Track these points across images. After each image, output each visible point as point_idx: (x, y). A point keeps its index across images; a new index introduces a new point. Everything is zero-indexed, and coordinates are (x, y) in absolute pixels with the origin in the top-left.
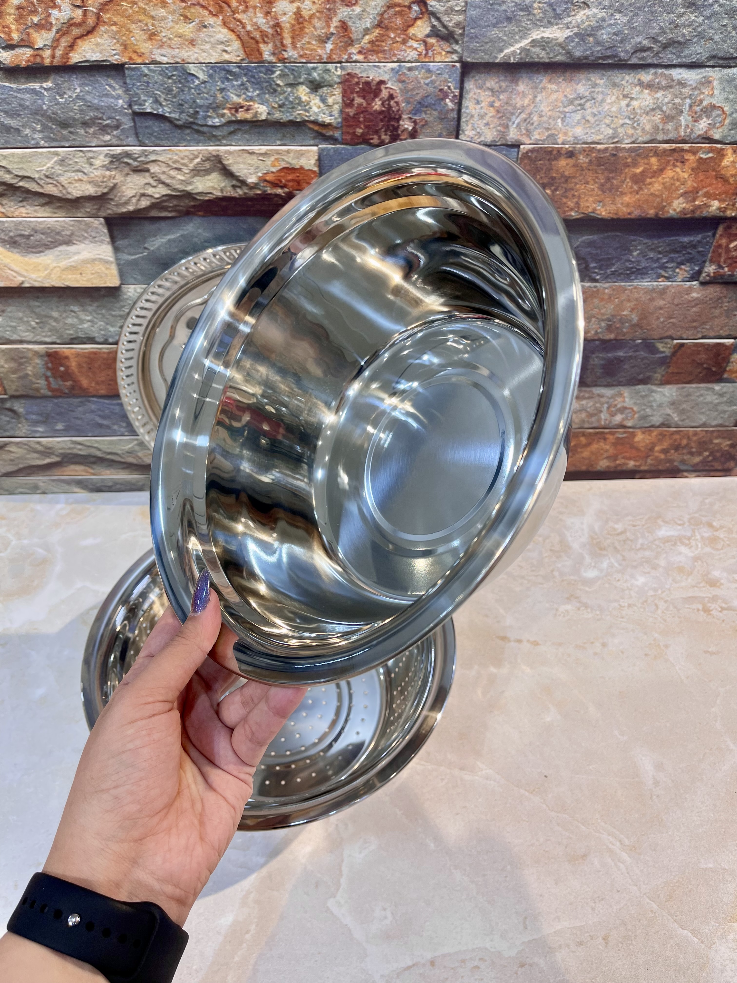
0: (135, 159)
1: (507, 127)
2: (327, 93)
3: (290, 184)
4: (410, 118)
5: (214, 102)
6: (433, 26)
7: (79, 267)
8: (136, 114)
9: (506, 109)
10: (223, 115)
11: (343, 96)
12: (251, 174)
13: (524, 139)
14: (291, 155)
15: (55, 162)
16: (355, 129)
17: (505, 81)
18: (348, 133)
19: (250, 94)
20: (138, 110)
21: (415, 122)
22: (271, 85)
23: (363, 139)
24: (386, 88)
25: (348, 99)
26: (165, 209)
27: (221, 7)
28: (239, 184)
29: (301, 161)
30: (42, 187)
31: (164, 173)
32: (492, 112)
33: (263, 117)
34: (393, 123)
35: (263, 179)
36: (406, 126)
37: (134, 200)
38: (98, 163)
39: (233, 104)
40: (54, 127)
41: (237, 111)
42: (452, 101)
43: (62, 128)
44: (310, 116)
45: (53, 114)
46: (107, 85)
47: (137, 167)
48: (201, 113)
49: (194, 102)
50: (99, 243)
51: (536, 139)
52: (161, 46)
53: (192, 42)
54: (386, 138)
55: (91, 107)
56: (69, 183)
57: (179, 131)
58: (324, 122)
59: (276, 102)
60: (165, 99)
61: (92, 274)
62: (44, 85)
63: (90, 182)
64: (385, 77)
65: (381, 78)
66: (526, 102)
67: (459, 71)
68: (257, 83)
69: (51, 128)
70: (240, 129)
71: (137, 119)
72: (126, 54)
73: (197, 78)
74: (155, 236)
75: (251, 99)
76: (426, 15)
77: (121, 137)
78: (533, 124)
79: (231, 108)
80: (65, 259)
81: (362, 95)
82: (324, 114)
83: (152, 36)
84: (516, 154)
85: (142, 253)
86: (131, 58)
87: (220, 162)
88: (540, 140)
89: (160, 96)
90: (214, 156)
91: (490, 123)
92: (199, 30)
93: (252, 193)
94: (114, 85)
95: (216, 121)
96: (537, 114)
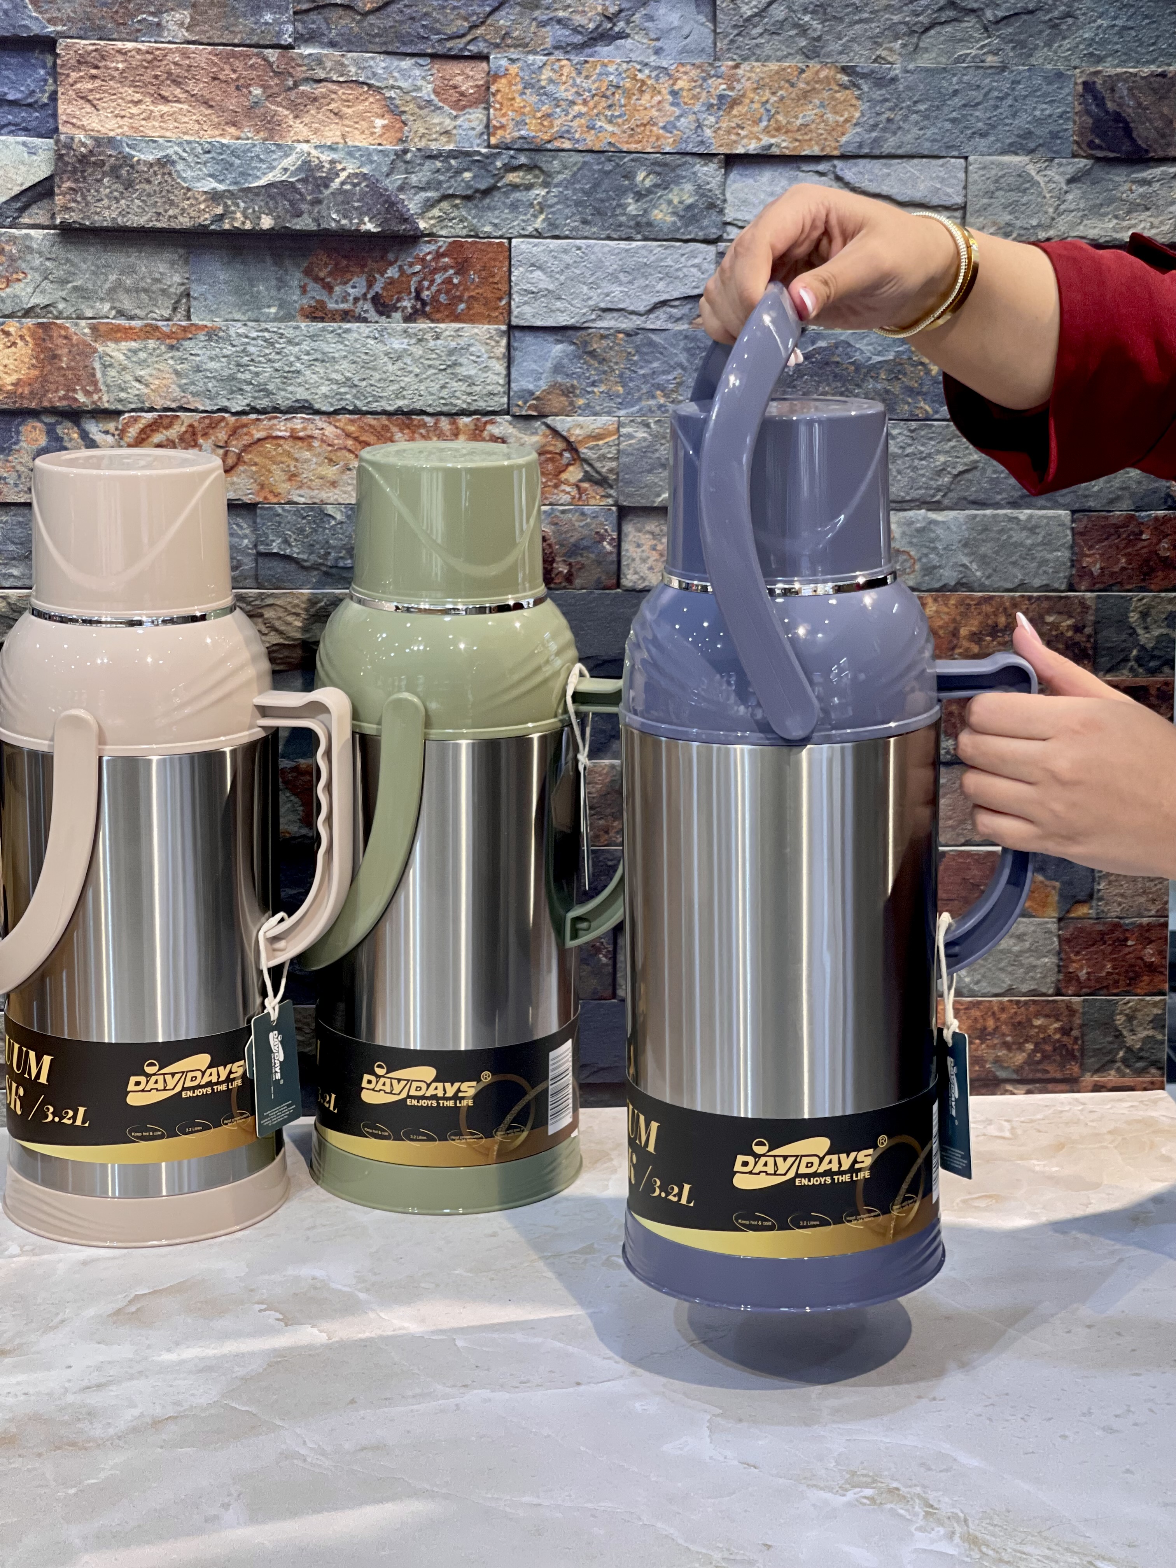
6: (586, 472)
31: (279, 618)
52: (300, 487)
53: (334, 484)
67: (615, 515)
71: (260, 560)
72: (263, 494)
73: (334, 518)
76: (578, 463)
83: (292, 476)
86: (265, 498)
92: (343, 472)
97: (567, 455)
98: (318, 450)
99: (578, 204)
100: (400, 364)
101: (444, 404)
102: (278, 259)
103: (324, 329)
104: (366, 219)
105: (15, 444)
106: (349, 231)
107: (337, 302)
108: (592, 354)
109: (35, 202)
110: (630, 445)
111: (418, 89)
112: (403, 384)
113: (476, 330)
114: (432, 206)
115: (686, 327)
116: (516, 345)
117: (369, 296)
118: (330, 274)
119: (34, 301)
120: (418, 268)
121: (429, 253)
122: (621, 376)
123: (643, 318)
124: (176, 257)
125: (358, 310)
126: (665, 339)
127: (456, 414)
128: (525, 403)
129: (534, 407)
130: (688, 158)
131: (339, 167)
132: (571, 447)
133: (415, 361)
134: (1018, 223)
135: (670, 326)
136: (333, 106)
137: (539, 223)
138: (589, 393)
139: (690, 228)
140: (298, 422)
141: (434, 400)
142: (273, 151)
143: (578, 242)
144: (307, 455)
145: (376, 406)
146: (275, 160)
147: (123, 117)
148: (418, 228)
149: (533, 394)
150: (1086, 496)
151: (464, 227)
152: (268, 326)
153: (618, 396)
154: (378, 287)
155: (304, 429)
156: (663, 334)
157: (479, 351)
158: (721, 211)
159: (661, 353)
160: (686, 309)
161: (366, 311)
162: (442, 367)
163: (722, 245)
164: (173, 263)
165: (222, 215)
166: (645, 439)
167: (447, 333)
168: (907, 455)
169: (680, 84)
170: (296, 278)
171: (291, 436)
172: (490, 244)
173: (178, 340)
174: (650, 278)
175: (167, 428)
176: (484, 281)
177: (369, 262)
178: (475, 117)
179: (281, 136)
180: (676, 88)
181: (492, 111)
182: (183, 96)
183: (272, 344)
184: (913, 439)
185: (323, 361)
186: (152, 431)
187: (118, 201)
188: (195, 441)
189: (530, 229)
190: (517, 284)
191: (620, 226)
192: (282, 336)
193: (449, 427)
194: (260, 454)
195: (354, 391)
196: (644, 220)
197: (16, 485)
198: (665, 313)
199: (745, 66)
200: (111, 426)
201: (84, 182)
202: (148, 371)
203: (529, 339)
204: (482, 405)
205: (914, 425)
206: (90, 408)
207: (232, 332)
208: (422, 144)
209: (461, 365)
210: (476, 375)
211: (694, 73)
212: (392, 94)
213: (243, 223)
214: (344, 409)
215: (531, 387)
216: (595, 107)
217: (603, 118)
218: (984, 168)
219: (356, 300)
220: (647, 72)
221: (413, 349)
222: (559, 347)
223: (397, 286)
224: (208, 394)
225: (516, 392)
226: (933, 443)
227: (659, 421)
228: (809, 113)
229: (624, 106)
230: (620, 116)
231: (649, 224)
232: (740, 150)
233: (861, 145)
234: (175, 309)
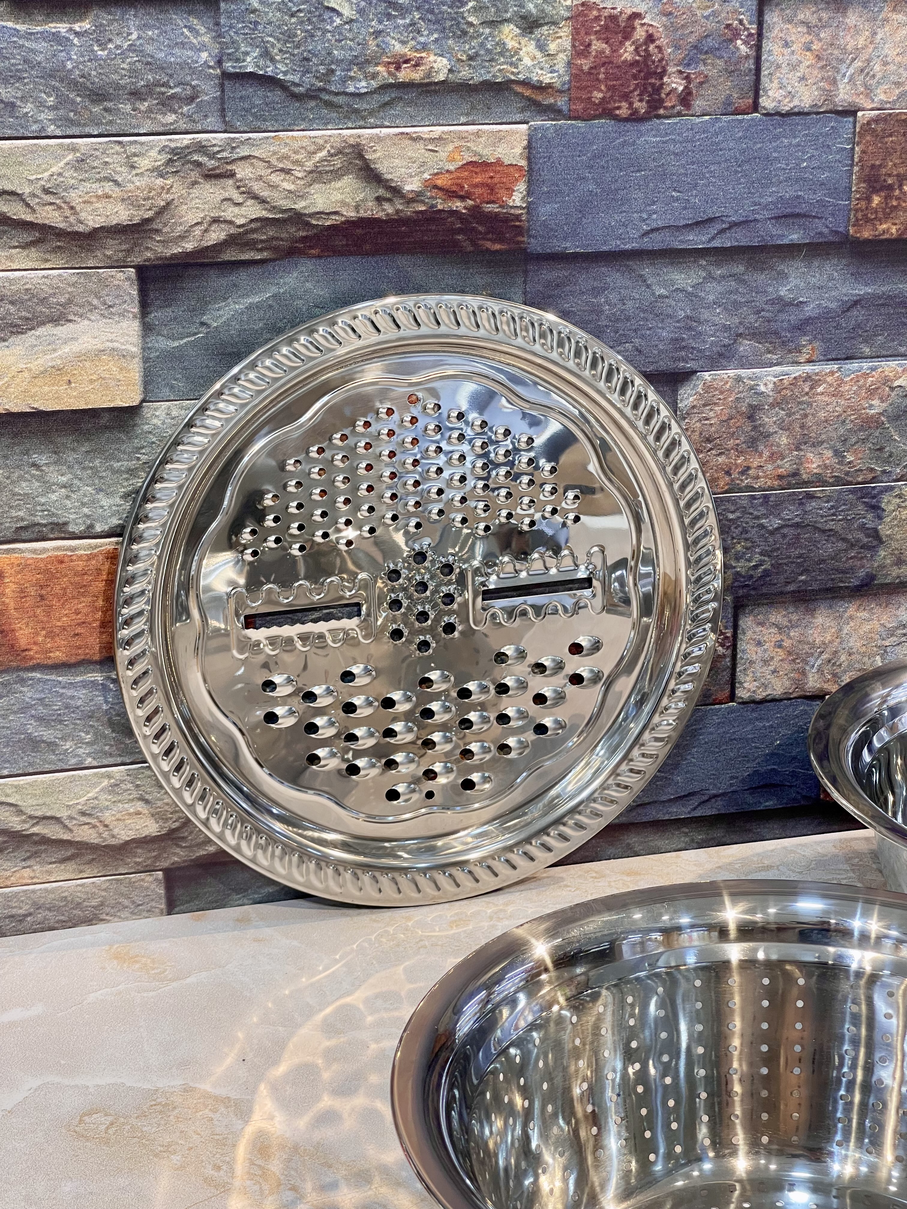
0: (212, 156)
1: (834, 82)
2: (549, 34)
3: (478, 191)
4: (680, 72)
5: (361, 54)
7: (68, 368)
8: (226, 76)
9: (831, 54)
10: (374, 76)
11: (574, 40)
12: (411, 176)
13: (862, 101)
14: (482, 140)
15: (67, 164)
16: (591, 92)
17: (826, 9)
18: (579, 99)
19: (422, 39)
20: (232, 70)
21: (688, 78)
22: (458, 23)
23: (604, 109)
24: (643, 25)
25: (581, 44)
26: (251, 245)
28: (388, 195)
29: (499, 150)
30: (34, 211)
32: (809, 59)
33: (441, 77)
34: (653, 81)
35: (431, 185)
36: (674, 85)
37: (198, 231)
38: (144, 163)
39: (394, 56)
40: (79, 99)
41: (398, 68)
42: (745, 43)
43: (93, 101)
44: (518, 73)
45: (83, 76)
46: (186, 27)
47: (213, 169)
48: (338, 73)
49: (329, 54)
50: (116, 318)
51: (882, 102)
54: (641, 107)
55: (150, 64)
56: (84, 202)
57: (297, 104)
58: (541, 82)
59: (464, 52)
60: (281, 51)
61: (91, 381)
62: (77, 27)
63: (123, 200)
64: (641, 8)
65: (634, 10)
66: (861, 42)
68: (437, 22)
69: (73, 102)
70: (401, 98)
74: (225, 299)
75: (425, 47)
77: (195, 116)
78: (874, 76)
79: (389, 63)
80: (45, 353)
81: (603, 36)
82: (542, 69)
84: (851, 126)
85: (196, 334)
87: (361, 156)
88: (887, 102)
89: (273, 46)
90: (353, 146)
91: (807, 76)
93: (409, 211)
94: (198, 27)
95: (363, 86)
96: (879, 60)
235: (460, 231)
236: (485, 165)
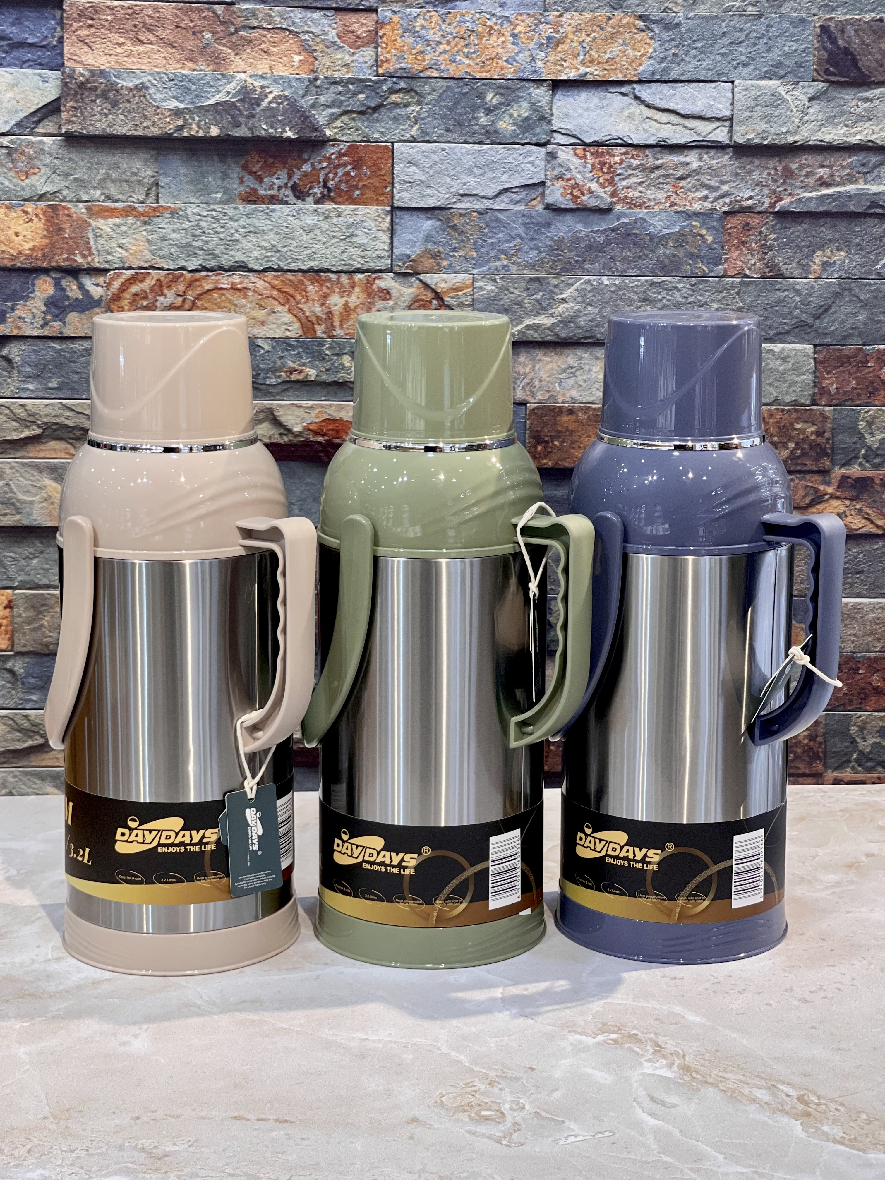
1: (514, 389)
3: (331, 432)
5: (273, 367)
10: (280, 377)
12: (297, 424)
13: (530, 399)
14: (333, 408)
19: (303, 361)
22: (321, 355)
27: (288, 299)
28: (285, 432)
29: (341, 413)
33: (312, 379)
35: (307, 429)
39: (289, 368)
41: (291, 374)
44: (350, 378)
48: (262, 375)
51: (540, 399)
53: (263, 323)
59: (324, 367)
66: (528, 370)
68: (310, 353)
70: (292, 387)
73: (263, 348)
75: (304, 365)
76: (443, 308)
78: (535, 387)
79: (287, 371)
84: (524, 410)
87: (272, 413)
88: (543, 400)
90: (268, 408)
92: (269, 315)
93: (295, 440)
95: (274, 381)
96: (537, 379)
97: (435, 302)
98: (251, 298)
99: (443, 117)
100: (311, 235)
101: (345, 265)
102: (223, 158)
103: (256, 210)
104: (287, 129)
105: (31, 293)
106: (275, 137)
107: (265, 190)
108: (454, 228)
109: (47, 117)
110: (482, 295)
111: (325, 33)
112: (314, 250)
113: (368, 210)
114: (336, 119)
115: (523, 207)
116: (397, 221)
117: (289, 185)
118: (261, 169)
119: (45, 189)
120: (325, 164)
121: (333, 154)
122: (475, 243)
123: (491, 201)
124: (149, 157)
125: (281, 196)
126: (508, 217)
127: (353, 272)
128: (404, 264)
129: (410, 267)
130: (524, 83)
131: (268, 90)
132: (438, 296)
133: (322, 233)
134: (772, 130)
135: (511, 207)
136: (263, 46)
137: (414, 131)
138: (451, 256)
139: (526, 135)
140: (237, 278)
141: (336, 262)
142: (219, 79)
143: (443, 145)
144: (243, 301)
145: (294, 266)
146: (221, 85)
147: (110, 55)
148: (325, 135)
149: (410, 257)
150: (825, 334)
151: (359, 134)
152: (215, 207)
153: (473, 259)
154: (295, 179)
155: (241, 283)
156: (507, 213)
157: (370, 225)
158: (549, 122)
159: (505, 227)
160: (522, 195)
161: (287, 196)
162: (343, 237)
163: (550, 148)
164: (146, 161)
165: (183, 126)
166: (493, 291)
167: (347, 212)
168: (689, 303)
169: (519, 29)
170: (235, 172)
171: (232, 288)
172: (378, 146)
173: (149, 217)
174: (497, 171)
175: (141, 282)
176: (374, 174)
177: (290, 160)
178: (367, 54)
179: (226, 69)
180: (516, 31)
181: (380, 49)
182: (154, 39)
183: (218, 220)
184: (694, 291)
185: (255, 233)
186: (131, 284)
187: (106, 115)
188: (162, 291)
189: (408, 135)
190: (397, 176)
191: (474, 133)
192: (225, 214)
193: (347, 281)
194: (209, 301)
195: (278, 255)
196: (492, 129)
197: (32, 323)
198: (507, 197)
199: (567, 15)
200: (101, 280)
201: (82, 102)
202: (128, 240)
203: (407, 216)
204: (372, 265)
205: (694, 281)
206: (85, 267)
207: (189, 211)
208: (328, 74)
209: (356, 236)
210: (368, 243)
211: (529, 21)
212: (306, 37)
213: (198, 132)
214: (270, 268)
215: (408, 252)
216: (456, 46)
217: (461, 54)
218: (746, 90)
219: (280, 188)
220: (494, 20)
221: (321, 224)
222: (429, 222)
223: (310, 178)
224: (171, 257)
225: (397, 256)
226: (708, 294)
227: (503, 277)
228: (614, 50)
229: (477, 45)
230: (474, 52)
231: (496, 132)
232: (564, 77)
233: (653, 73)
234: (147, 195)
235: (321, 451)
236: (334, 421)
